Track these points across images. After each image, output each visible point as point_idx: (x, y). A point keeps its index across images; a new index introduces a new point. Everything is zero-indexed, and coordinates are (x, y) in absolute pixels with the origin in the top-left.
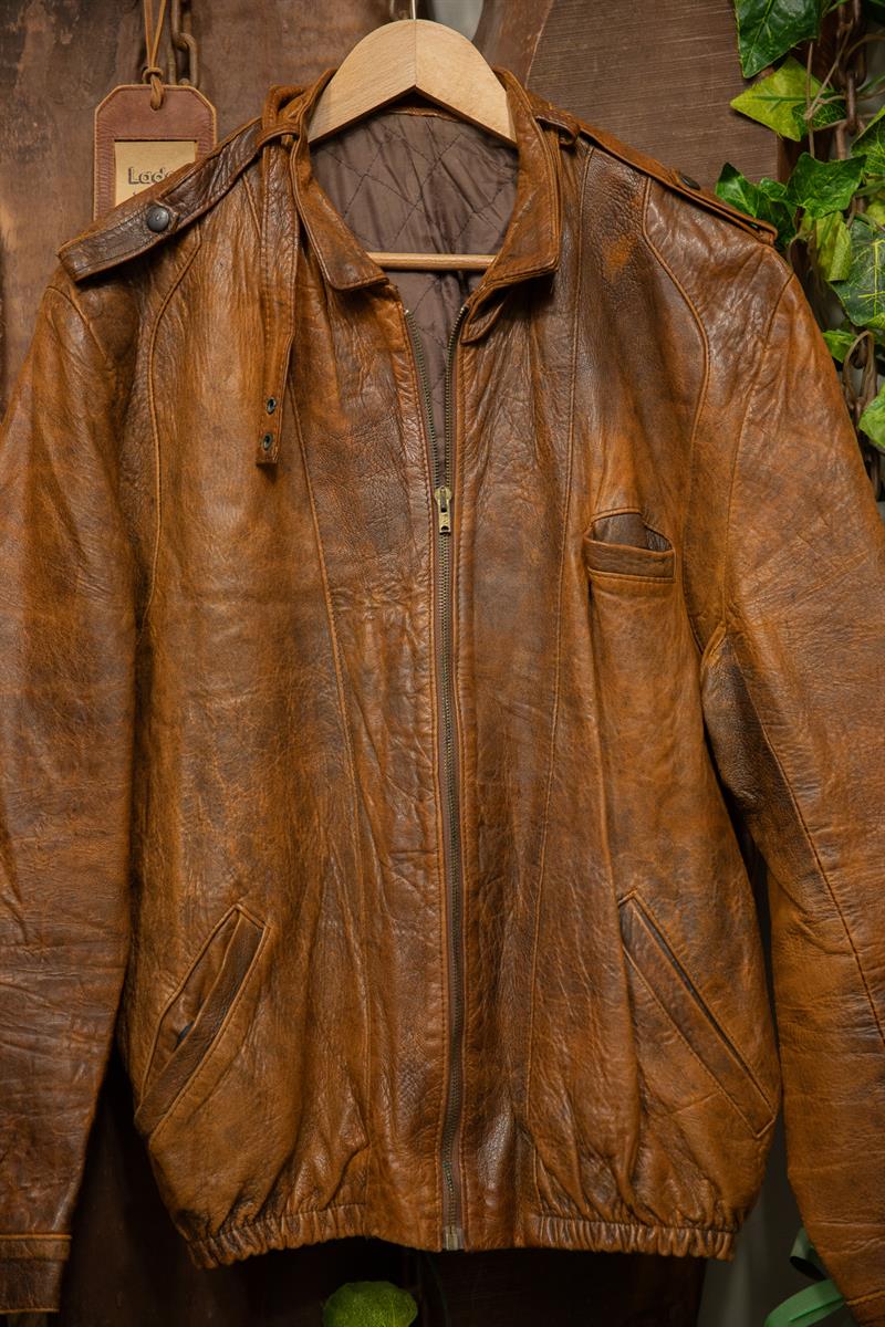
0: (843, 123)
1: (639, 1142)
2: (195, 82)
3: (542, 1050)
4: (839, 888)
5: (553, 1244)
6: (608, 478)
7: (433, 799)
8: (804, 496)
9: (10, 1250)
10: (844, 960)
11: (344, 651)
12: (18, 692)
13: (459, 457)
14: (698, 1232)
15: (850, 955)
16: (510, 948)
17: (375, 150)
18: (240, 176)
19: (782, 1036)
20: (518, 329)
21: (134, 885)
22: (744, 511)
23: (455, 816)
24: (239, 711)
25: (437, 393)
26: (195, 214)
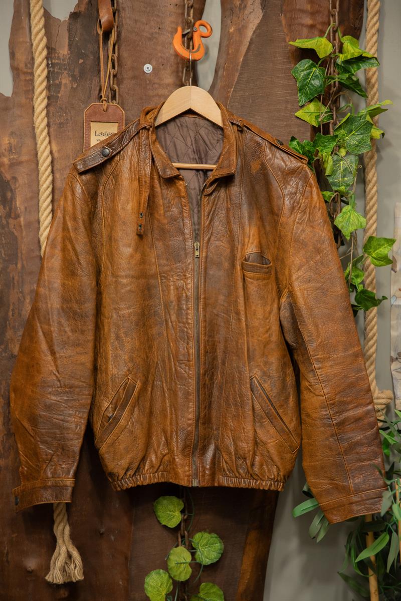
0: (331, 121)
1: (254, 454)
2: (117, 102)
3: (225, 424)
4: (321, 375)
5: (227, 485)
6: (251, 241)
7: (191, 344)
8: (314, 248)
9: (56, 483)
10: (321, 398)
11: (164, 295)
12: (58, 306)
13: (202, 232)
14: (272, 482)
15: (323, 396)
16: (215, 392)
17: (177, 128)
18: (133, 138)
19: (302, 421)
20: (223, 190)
21: (95, 369)
22: (295, 252)
23: (199, 350)
24: (130, 314)
25: (196, 210)
26: (118, 151)
